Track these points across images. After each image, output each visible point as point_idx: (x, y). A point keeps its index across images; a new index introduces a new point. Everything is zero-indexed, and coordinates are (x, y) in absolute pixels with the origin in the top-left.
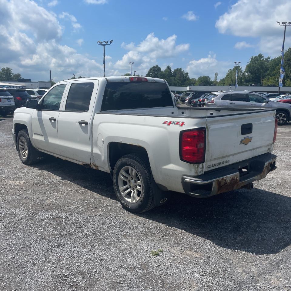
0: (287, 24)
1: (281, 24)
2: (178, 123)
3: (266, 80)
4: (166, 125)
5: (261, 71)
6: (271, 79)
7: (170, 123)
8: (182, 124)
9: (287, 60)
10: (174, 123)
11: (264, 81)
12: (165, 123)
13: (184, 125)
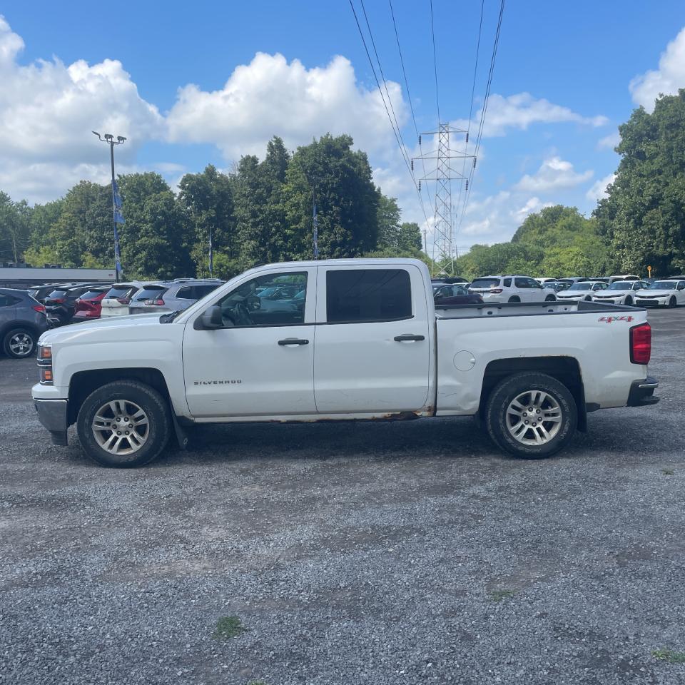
0: (115, 139)
1: (103, 138)
2: (622, 319)
3: (33, 254)
4: (604, 323)
5: (9, 232)
6: (45, 251)
7: (610, 320)
8: (630, 319)
9: (76, 211)
10: (616, 319)
11: (28, 256)
12: (602, 319)
13: (633, 319)
